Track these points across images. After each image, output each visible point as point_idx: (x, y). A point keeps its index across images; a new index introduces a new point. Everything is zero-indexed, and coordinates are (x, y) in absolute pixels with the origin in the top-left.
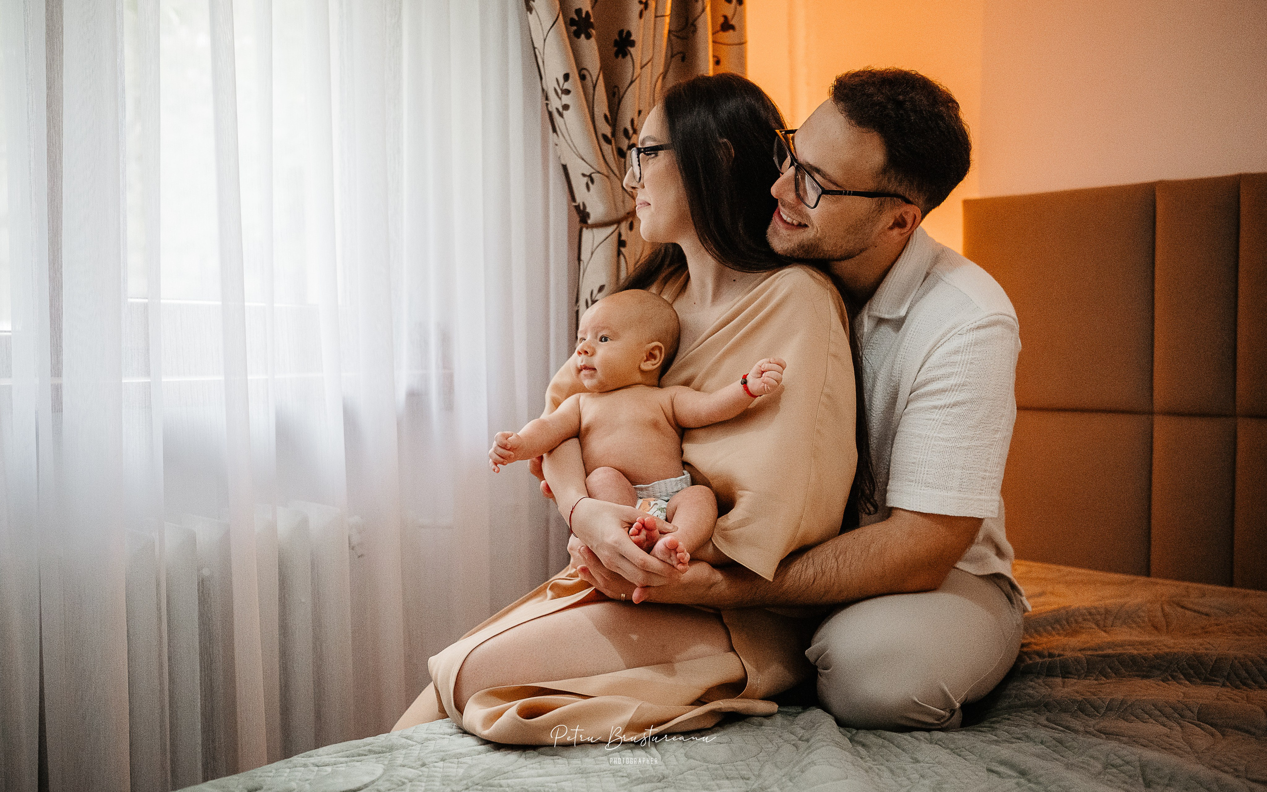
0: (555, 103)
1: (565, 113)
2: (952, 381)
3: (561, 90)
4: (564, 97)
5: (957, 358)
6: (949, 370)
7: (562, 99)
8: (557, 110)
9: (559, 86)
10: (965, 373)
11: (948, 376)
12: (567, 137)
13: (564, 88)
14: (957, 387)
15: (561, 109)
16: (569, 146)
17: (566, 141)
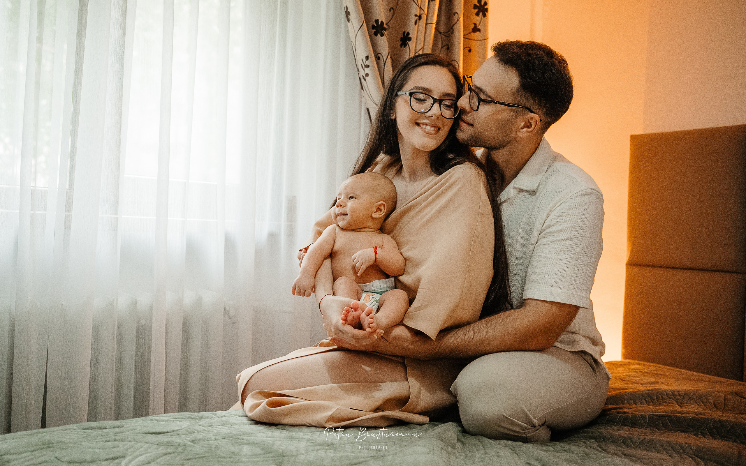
0: (362, 73)
1: (367, 78)
2: (566, 225)
3: (364, 65)
4: (366, 69)
5: (570, 212)
6: (564, 219)
7: (365, 70)
8: (363, 76)
9: (363, 63)
10: (574, 221)
11: (564, 222)
12: (368, 92)
13: (366, 64)
14: (569, 228)
15: (364, 76)
16: (370, 97)
17: (367, 94)
